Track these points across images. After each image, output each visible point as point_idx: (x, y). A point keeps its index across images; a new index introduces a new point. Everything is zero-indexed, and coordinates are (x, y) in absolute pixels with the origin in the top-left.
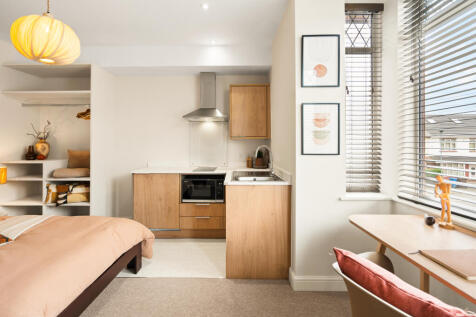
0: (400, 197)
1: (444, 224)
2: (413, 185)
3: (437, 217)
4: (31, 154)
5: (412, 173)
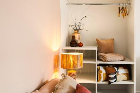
4: (74, 42)
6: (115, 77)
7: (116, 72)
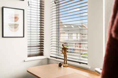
0: (51, 57)
1: (65, 65)
2: (55, 50)
3: (62, 62)
5: (55, 45)
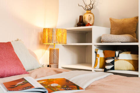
4: (81, 22)
6: (113, 63)
7: (116, 56)
